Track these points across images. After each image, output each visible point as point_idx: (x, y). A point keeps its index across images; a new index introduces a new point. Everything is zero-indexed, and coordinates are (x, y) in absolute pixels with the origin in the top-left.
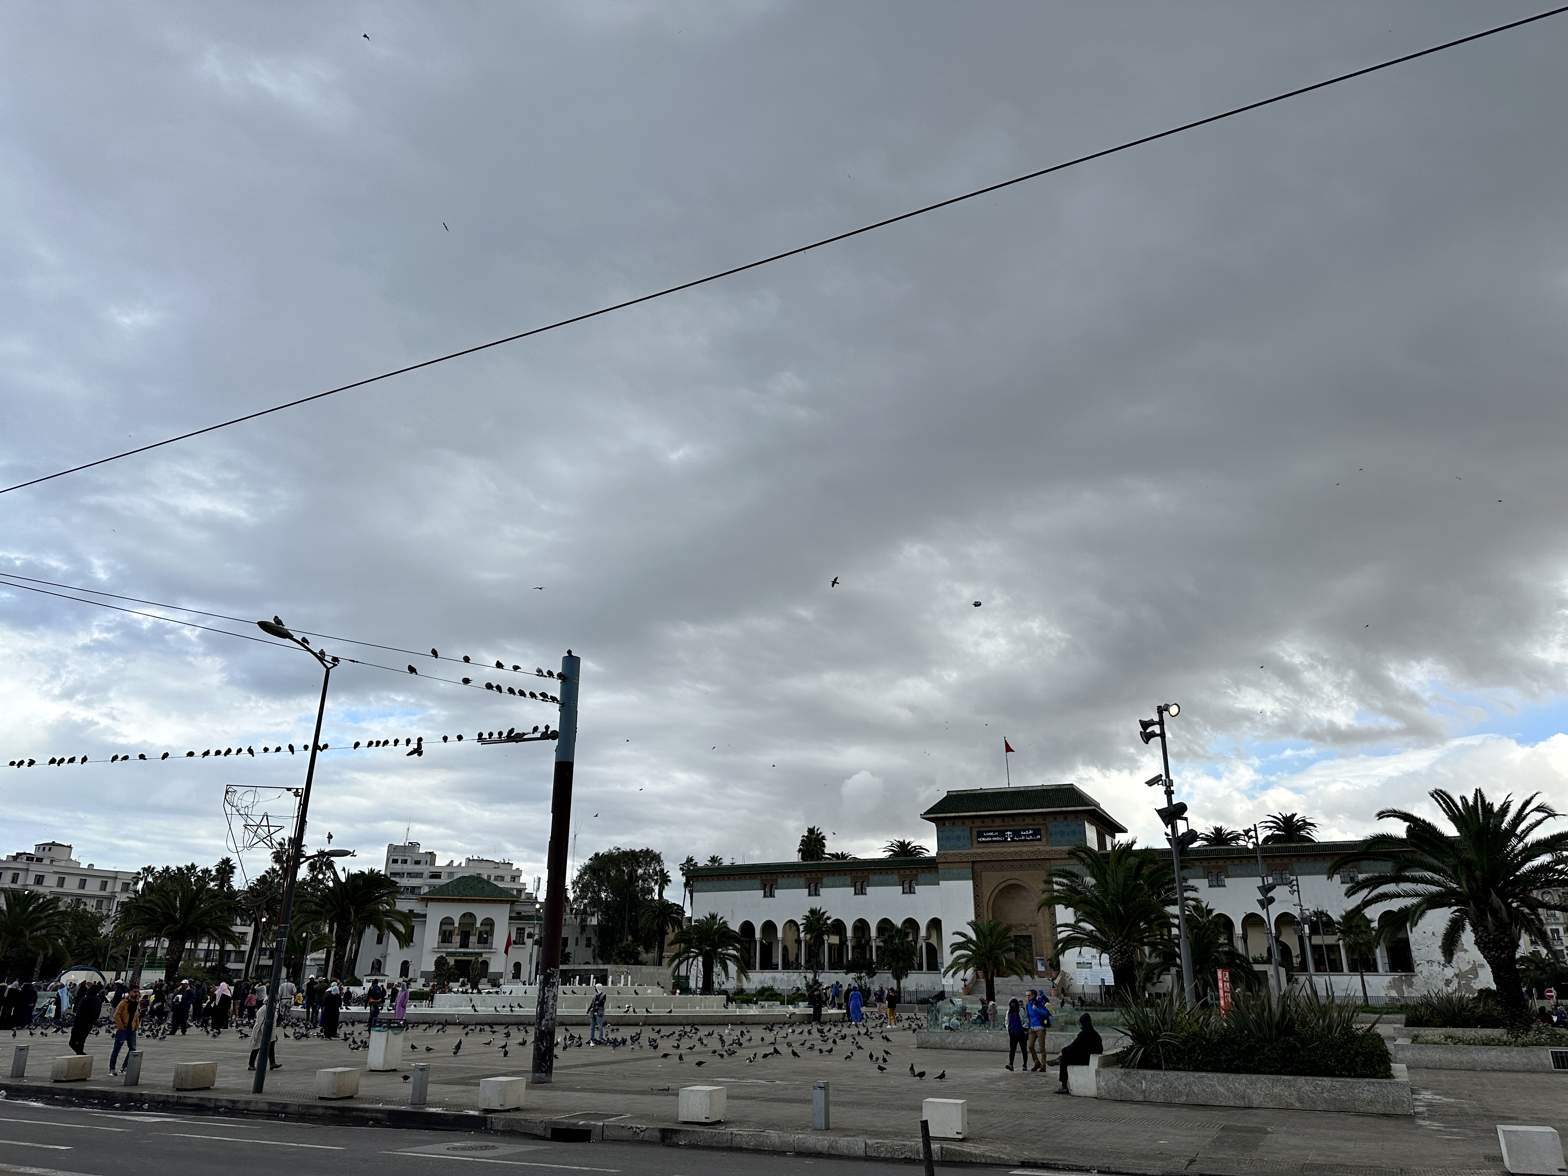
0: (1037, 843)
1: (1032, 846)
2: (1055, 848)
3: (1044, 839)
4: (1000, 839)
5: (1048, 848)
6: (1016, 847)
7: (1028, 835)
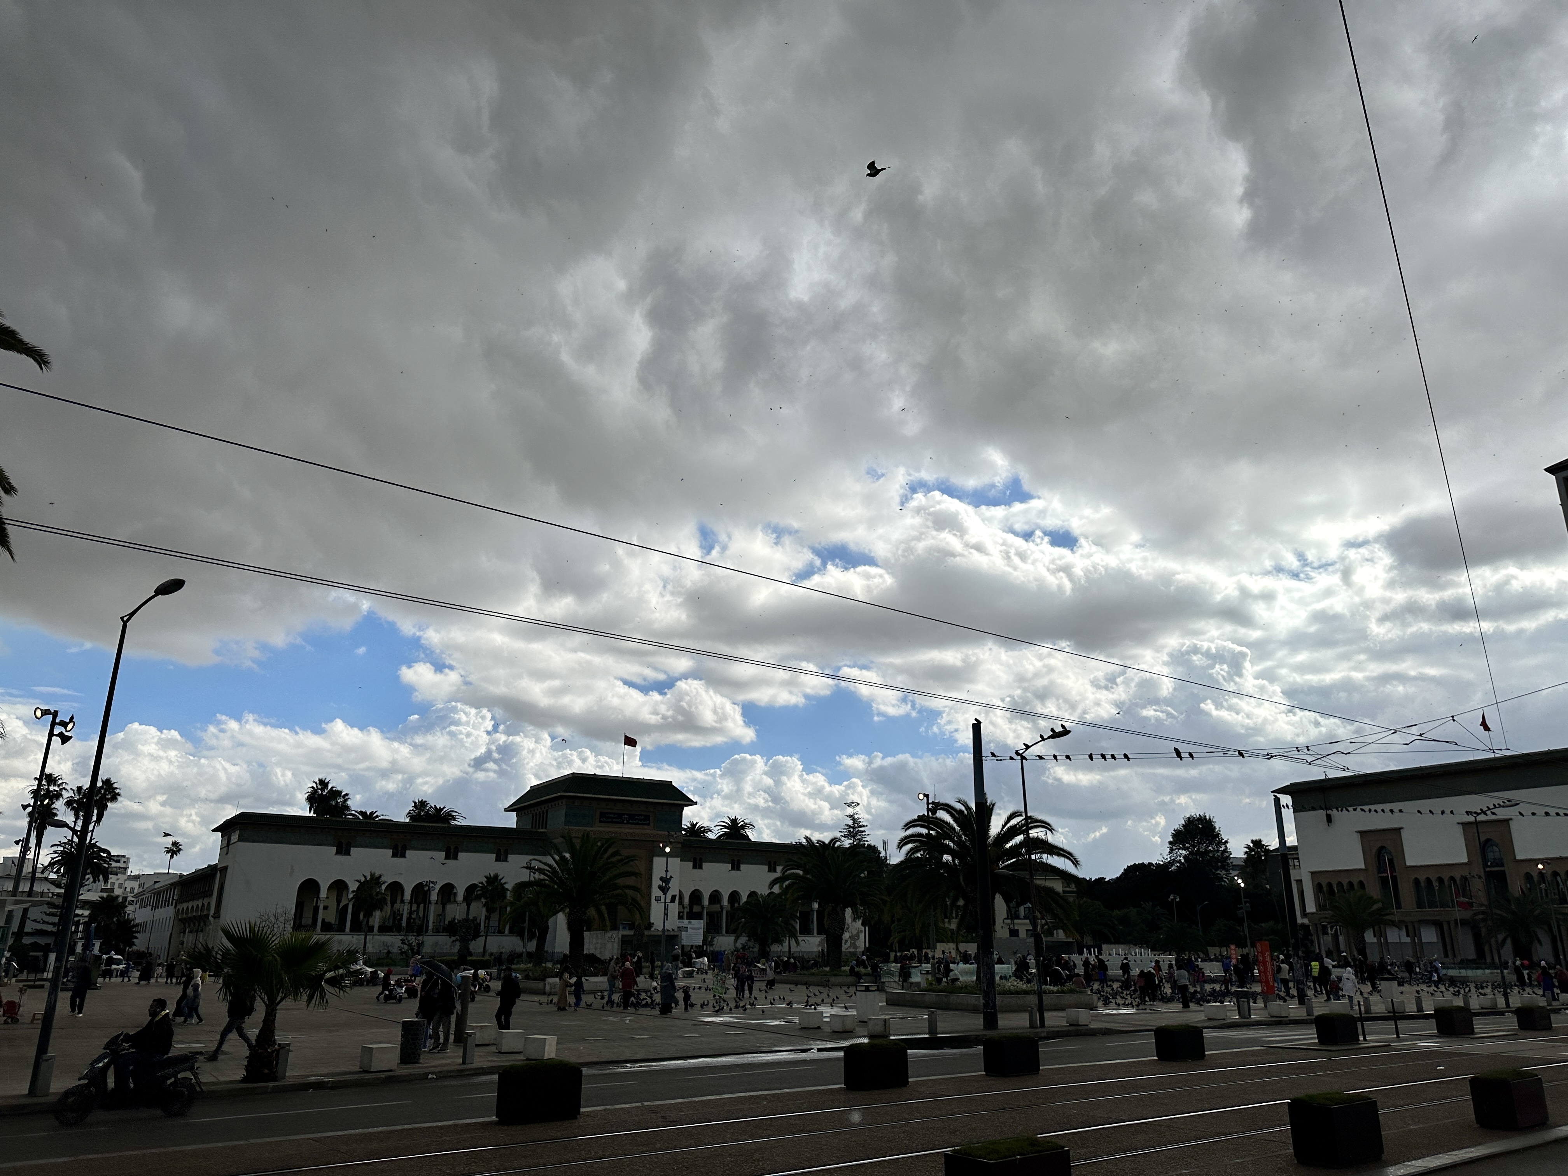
0: (646, 827)
1: (643, 829)
2: (659, 832)
3: (652, 824)
4: (619, 820)
5: (654, 832)
6: (630, 828)
7: (641, 820)
